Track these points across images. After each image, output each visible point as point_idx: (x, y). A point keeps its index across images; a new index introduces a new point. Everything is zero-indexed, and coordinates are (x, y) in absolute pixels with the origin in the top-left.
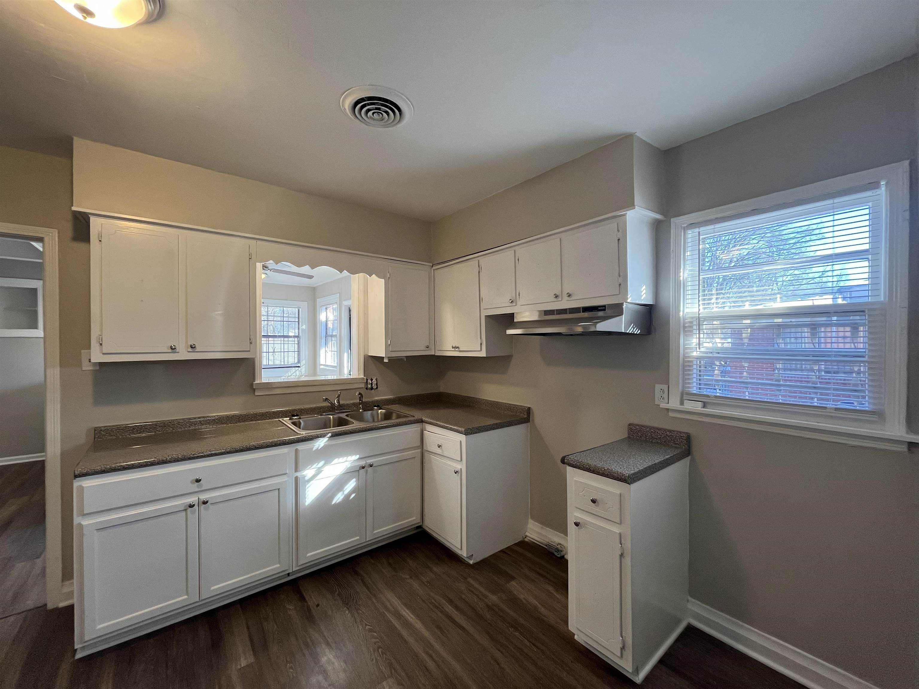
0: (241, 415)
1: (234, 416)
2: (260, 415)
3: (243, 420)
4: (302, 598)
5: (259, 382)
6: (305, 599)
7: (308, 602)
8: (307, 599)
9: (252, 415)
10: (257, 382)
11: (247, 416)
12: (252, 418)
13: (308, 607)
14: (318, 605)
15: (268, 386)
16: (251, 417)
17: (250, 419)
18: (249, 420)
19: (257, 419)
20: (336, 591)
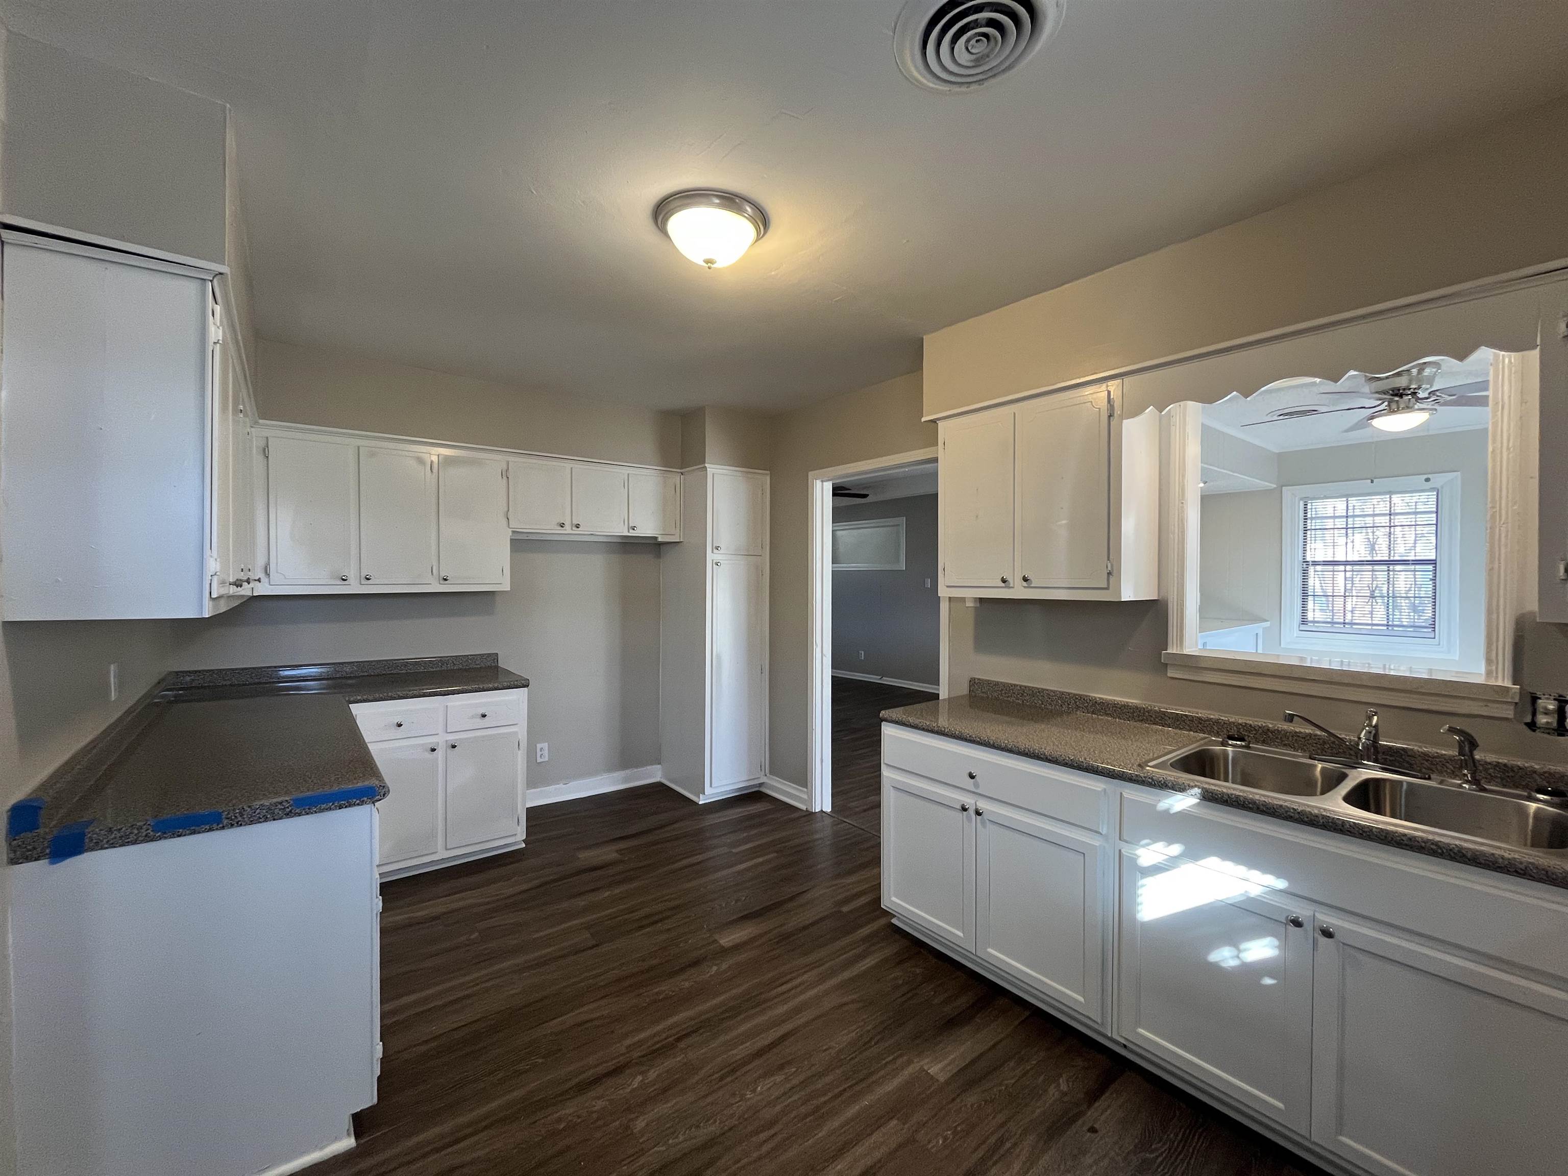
0: (1137, 708)
1: (1125, 706)
2: (1171, 717)
3: (1141, 718)
4: (1093, 1096)
5: (1174, 652)
6: (1095, 1101)
7: (1092, 1110)
8: (1097, 1104)
9: (1156, 712)
10: (1172, 650)
11: (1148, 712)
12: (1157, 720)
13: (1080, 1114)
14: (1093, 1130)
15: (1191, 662)
16: (1154, 716)
17: (1152, 719)
18: (1151, 721)
19: (1165, 724)
20: (1152, 1152)
